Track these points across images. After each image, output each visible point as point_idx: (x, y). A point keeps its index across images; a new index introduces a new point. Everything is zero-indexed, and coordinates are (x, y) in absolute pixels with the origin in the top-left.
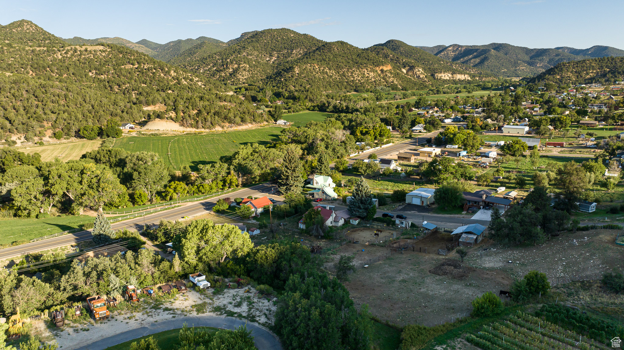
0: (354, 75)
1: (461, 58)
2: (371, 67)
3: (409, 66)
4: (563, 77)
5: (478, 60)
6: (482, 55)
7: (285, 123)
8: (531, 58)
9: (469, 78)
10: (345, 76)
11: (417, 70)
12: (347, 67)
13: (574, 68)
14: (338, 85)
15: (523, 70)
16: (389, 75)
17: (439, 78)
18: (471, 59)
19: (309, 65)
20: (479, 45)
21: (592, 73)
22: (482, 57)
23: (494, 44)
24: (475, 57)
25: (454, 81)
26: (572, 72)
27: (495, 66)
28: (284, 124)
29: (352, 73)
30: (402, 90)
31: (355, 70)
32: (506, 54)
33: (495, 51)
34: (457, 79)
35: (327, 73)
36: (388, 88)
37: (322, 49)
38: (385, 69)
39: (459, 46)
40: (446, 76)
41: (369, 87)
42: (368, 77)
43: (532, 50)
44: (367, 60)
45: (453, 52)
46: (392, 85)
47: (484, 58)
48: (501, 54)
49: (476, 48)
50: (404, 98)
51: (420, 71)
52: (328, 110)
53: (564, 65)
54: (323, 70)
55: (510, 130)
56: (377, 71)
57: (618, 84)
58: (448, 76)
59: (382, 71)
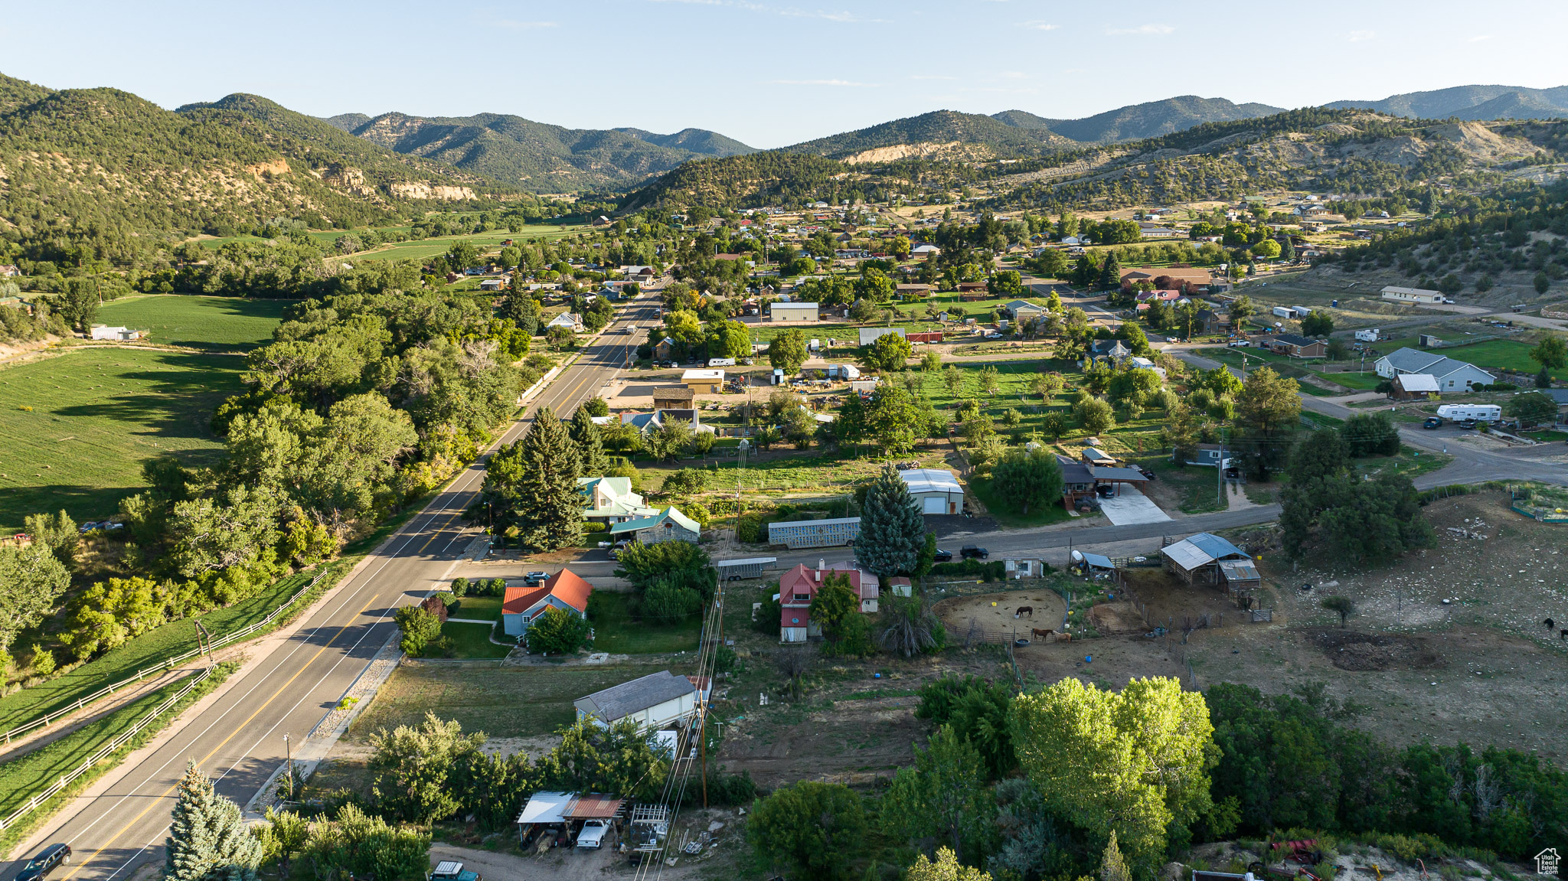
0: (189, 186)
1: (415, 146)
2: (233, 164)
3: (326, 164)
4: (702, 194)
5: (460, 153)
6: (468, 140)
7: (126, 335)
8: (574, 150)
9: (473, 196)
10: (162, 190)
11: (351, 175)
12: (164, 165)
13: (716, 173)
14: (151, 214)
15: (565, 176)
16: (288, 186)
17: (401, 195)
18: (442, 150)
19: (36, 155)
20: (451, 116)
21: (752, 184)
22: (469, 145)
23: (487, 115)
24: (450, 145)
25: (439, 202)
26: (714, 182)
27: (503, 168)
28: (121, 337)
29: (182, 182)
30: (335, 226)
31: (191, 173)
32: (519, 140)
33: (495, 133)
34: (446, 198)
35: (102, 181)
36: (297, 222)
37: (55, 109)
38: (275, 170)
39: (406, 118)
40: (418, 191)
41: (243, 220)
42: (230, 192)
43: (572, 132)
44: (214, 146)
45: (393, 132)
46: (304, 213)
47: (474, 147)
48: (507, 139)
49: (447, 123)
50: (366, 248)
51: (356, 176)
52: (208, 288)
53: (697, 168)
54: (88, 171)
55: (788, 314)
56: (252, 177)
57: (812, 208)
58: (422, 190)
59: (267, 176)
